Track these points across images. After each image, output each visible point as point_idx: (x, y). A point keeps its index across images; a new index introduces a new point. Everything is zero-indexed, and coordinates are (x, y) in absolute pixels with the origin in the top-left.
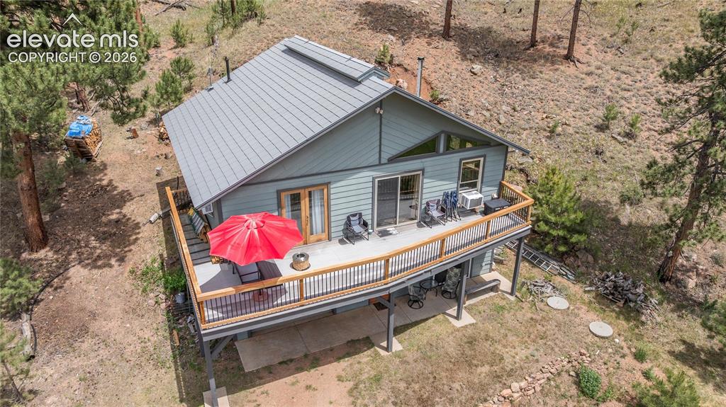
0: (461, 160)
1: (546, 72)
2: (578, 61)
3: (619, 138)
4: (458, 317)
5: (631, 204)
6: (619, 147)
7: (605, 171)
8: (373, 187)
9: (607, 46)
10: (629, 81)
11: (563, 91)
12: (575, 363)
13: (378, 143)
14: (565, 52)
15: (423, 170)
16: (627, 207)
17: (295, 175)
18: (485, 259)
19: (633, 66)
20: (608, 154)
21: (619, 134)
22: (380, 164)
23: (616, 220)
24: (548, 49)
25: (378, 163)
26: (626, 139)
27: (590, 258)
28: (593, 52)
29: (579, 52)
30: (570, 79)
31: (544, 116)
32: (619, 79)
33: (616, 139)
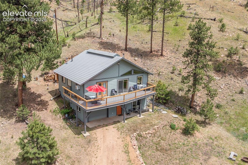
0: (137, 76)
1: (156, 59)
2: (164, 56)
3: (177, 75)
4: (140, 116)
5: (181, 91)
6: (177, 77)
7: (174, 83)
8: (117, 82)
9: (172, 52)
10: (179, 61)
11: (161, 64)
12: (170, 123)
13: (118, 72)
14: (161, 54)
15: (129, 79)
16: (181, 92)
17: (100, 79)
18: (145, 104)
19: (179, 57)
20: (174, 79)
21: (177, 74)
22: (119, 77)
23: (178, 95)
24: (156, 53)
25: (118, 76)
26: (179, 75)
27: (172, 104)
28: (168, 53)
29: (164, 53)
30: (162, 61)
31: (157, 70)
32: (176, 60)
33: (176, 75)
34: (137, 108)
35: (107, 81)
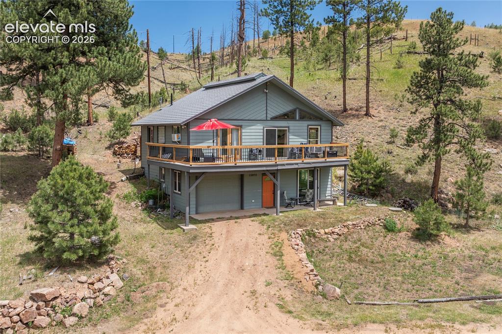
0: (308, 126)
1: (355, 121)
2: (373, 116)
3: (401, 146)
4: (314, 210)
5: (411, 174)
6: (401, 150)
7: (394, 160)
8: (263, 132)
9: (389, 109)
10: (405, 123)
11: (365, 129)
14: (365, 113)
15: (288, 127)
16: (410, 175)
17: (225, 118)
19: (406, 116)
20: (395, 153)
21: (401, 145)
22: (267, 120)
23: (403, 180)
24: (354, 112)
25: (265, 119)
26: (405, 147)
27: (389, 195)
28: (382, 111)
29: (372, 112)
30: (369, 124)
31: (355, 139)
32: (398, 122)
33: (399, 147)
34: (308, 196)
35: (241, 126)
